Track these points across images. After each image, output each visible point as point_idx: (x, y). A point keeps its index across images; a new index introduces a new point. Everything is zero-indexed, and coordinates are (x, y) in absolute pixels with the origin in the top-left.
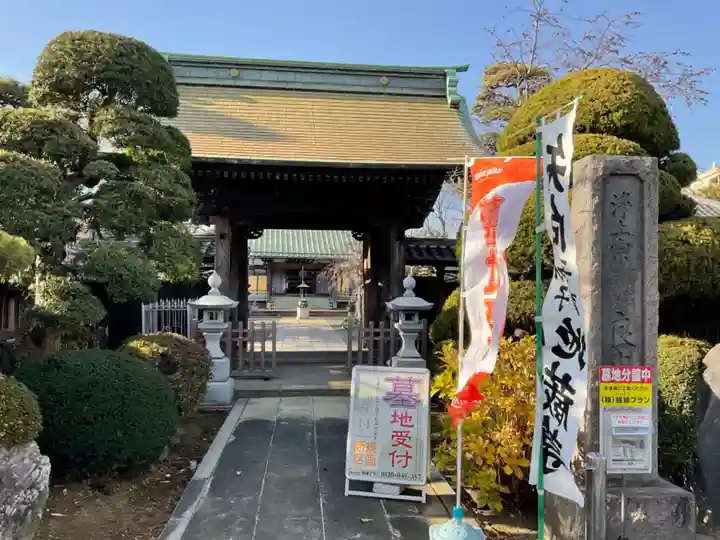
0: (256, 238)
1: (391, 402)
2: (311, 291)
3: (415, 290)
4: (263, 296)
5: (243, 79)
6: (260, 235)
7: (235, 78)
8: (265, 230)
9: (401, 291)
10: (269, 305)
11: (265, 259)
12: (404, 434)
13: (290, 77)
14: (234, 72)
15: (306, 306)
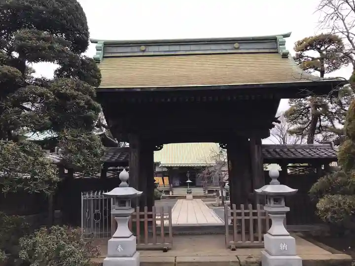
0: (158, 150)
2: (193, 185)
4: (167, 188)
5: (149, 52)
6: (161, 148)
7: (144, 51)
8: (164, 145)
10: (171, 193)
11: (167, 167)
13: (177, 48)
14: (143, 48)
15: (191, 193)
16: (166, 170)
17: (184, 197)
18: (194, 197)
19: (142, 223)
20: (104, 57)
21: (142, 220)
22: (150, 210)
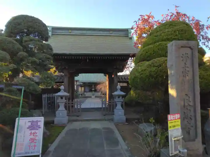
0: (77, 76)
1: (30, 129)
2: (95, 91)
3: (120, 89)
5: (73, 33)
7: (70, 33)
8: (80, 74)
9: (116, 90)
12: (34, 139)
14: (70, 31)
15: (94, 95)
16: (82, 84)
17: (91, 97)
18: (96, 97)
19: (69, 106)
20: (52, 34)
21: (69, 105)
22: (72, 101)
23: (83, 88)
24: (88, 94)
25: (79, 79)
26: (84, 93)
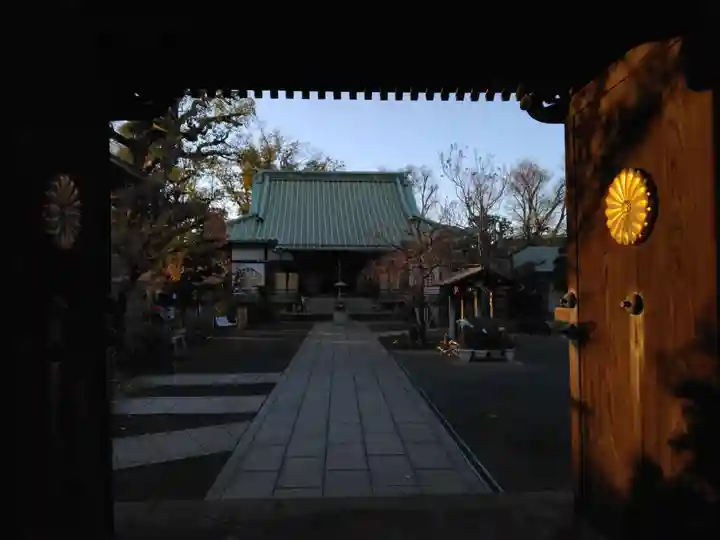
2: (350, 291)
15: (344, 308)
18: (353, 317)
23: (294, 278)
24: (316, 304)
25: (276, 237)
26: (300, 299)
